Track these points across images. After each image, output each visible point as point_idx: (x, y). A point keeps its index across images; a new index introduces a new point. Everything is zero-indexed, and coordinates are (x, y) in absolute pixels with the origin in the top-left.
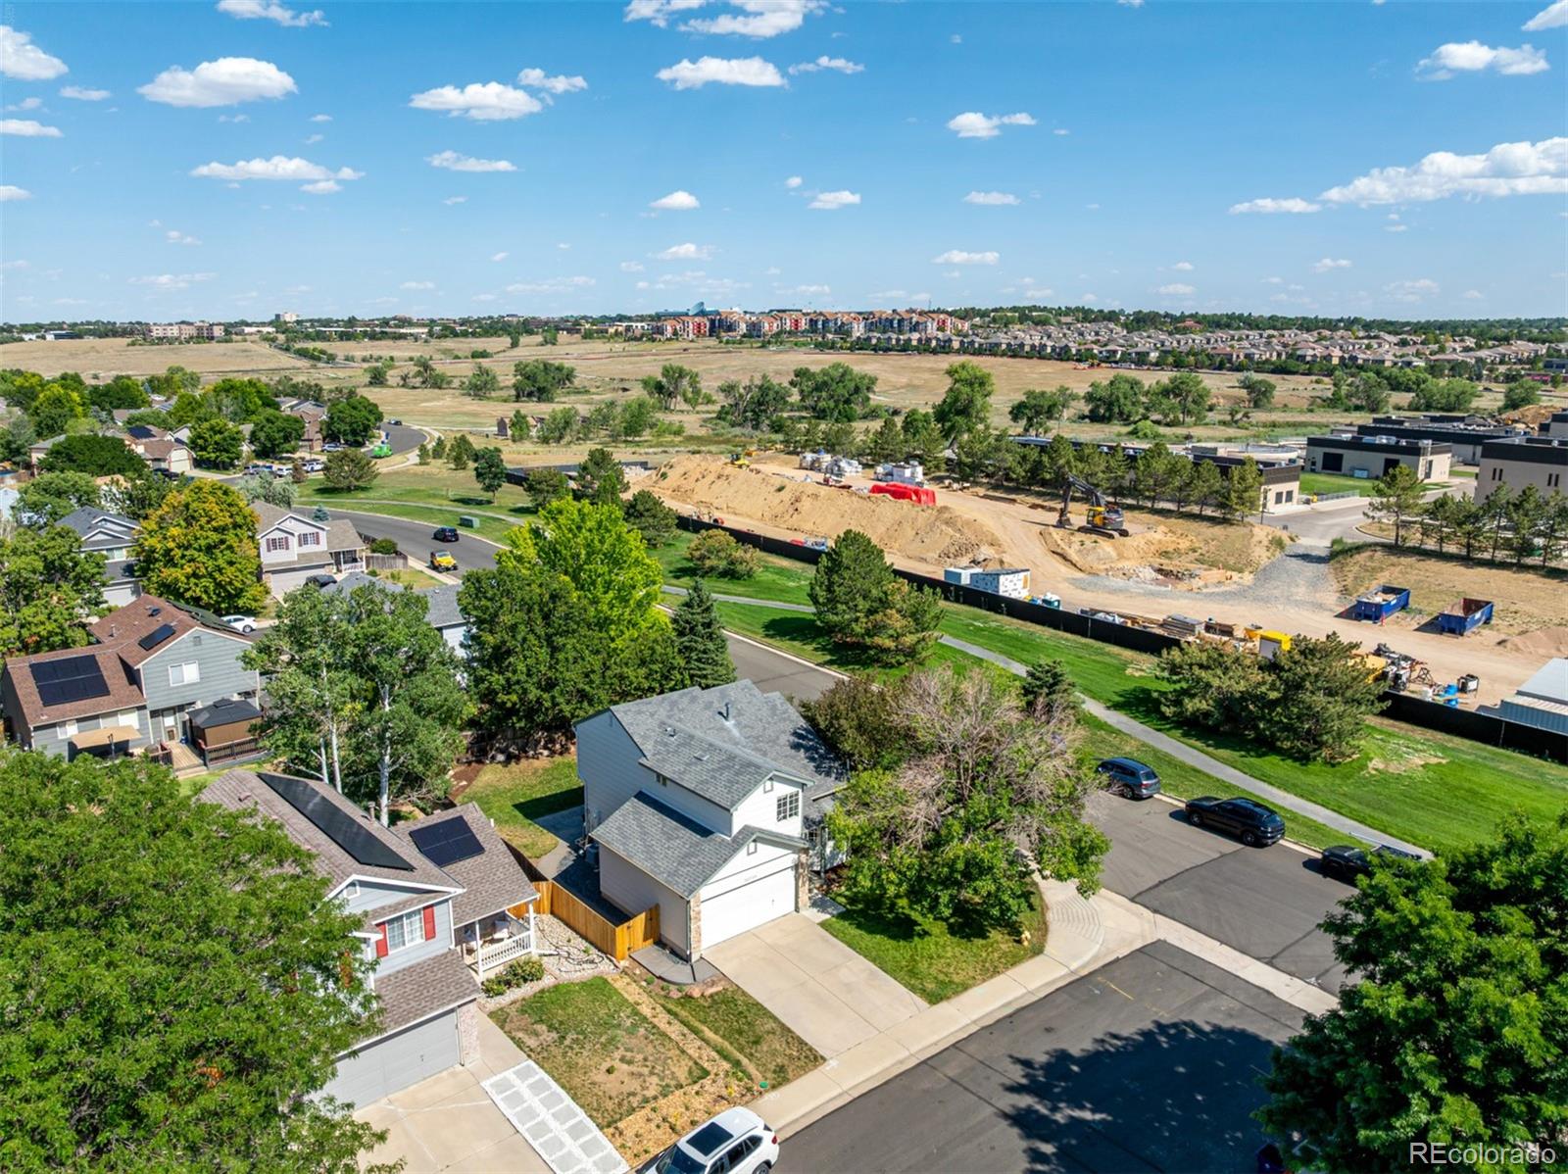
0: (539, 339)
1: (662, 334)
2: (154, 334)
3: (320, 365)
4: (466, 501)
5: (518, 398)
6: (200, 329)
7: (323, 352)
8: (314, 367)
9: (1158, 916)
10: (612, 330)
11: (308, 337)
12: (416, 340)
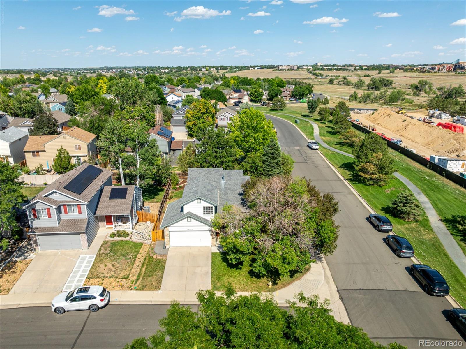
0: (388, 71)
1: (433, 70)
2: (280, 68)
3: (318, 77)
4: (304, 116)
5: (368, 89)
6: (291, 67)
7: (320, 74)
8: (316, 78)
9: (340, 301)
10: (415, 69)
11: (319, 69)
12: (349, 71)
